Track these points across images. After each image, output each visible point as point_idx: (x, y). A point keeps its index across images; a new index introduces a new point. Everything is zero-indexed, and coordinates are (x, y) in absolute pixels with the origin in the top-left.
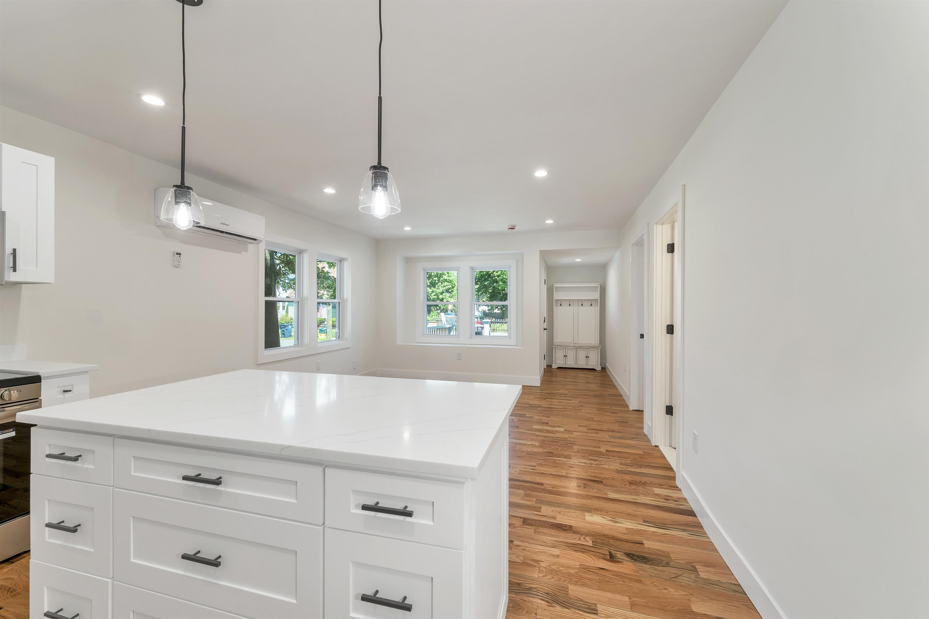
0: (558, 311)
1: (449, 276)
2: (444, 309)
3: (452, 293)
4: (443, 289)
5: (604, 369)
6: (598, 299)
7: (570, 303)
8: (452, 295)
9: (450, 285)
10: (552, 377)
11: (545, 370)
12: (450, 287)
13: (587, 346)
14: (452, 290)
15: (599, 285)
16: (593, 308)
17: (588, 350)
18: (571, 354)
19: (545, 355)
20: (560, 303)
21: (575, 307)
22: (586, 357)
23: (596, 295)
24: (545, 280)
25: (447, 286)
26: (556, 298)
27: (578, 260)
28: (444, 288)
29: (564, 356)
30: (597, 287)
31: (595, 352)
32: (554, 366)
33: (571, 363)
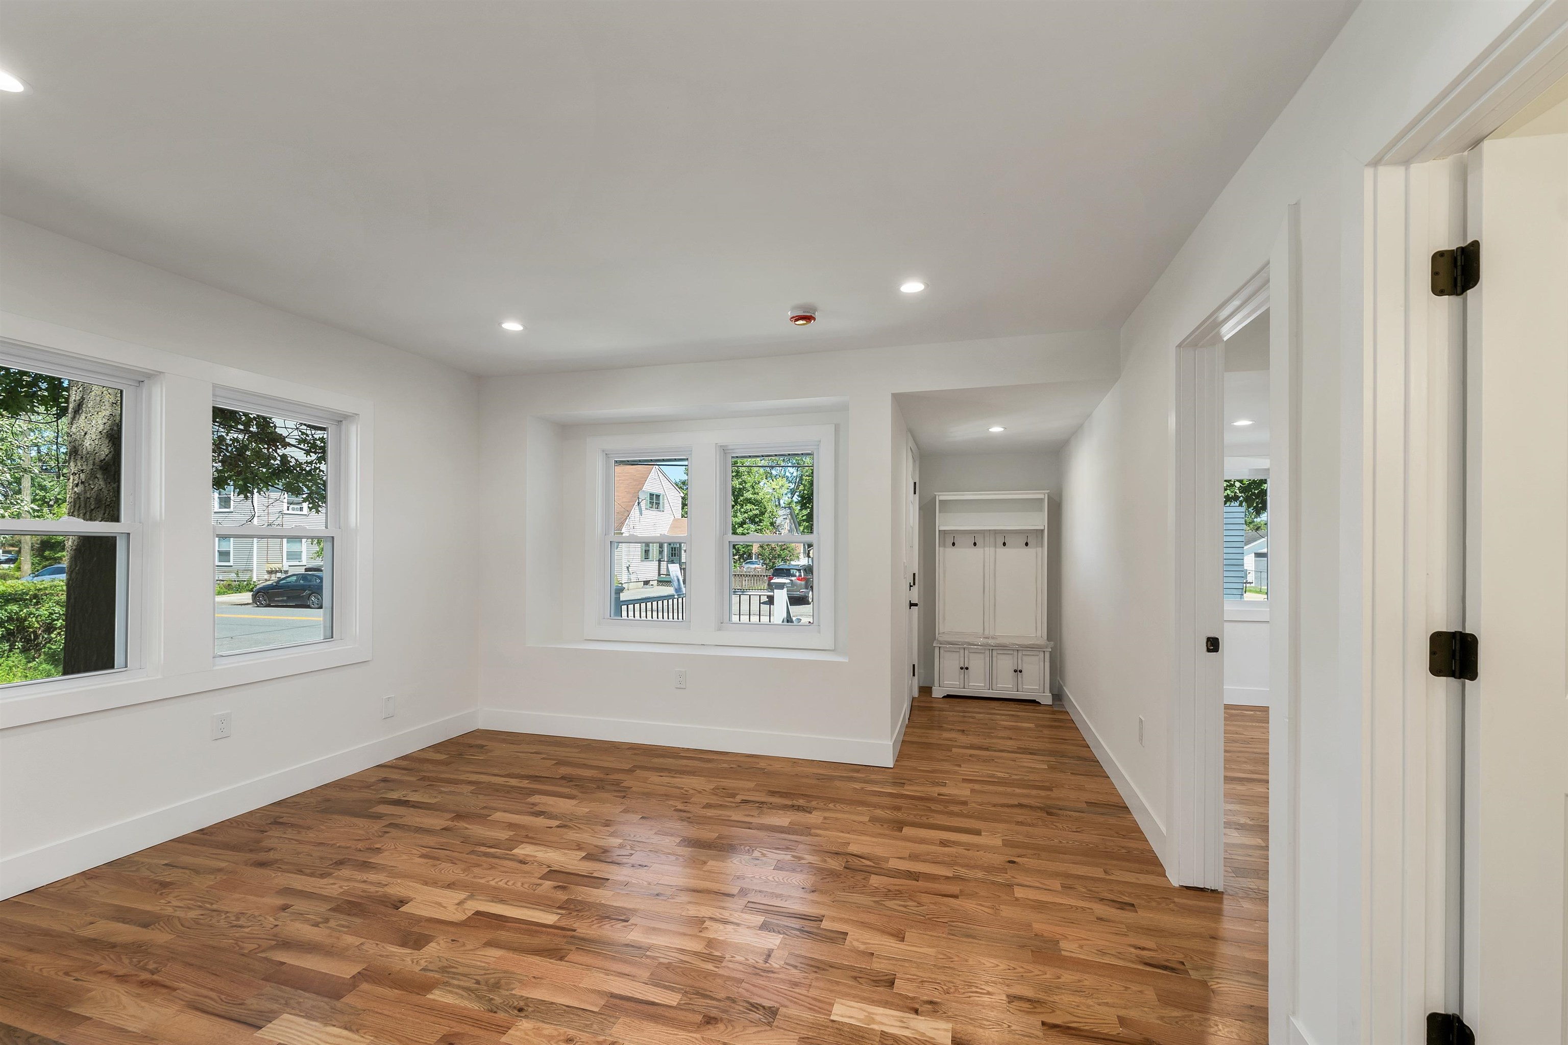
0: (948, 558)
1: (755, 493)
2: (744, 553)
3: (762, 524)
4: (743, 516)
5: (1058, 696)
6: (1042, 531)
7: (975, 539)
8: (759, 527)
9: (757, 509)
10: (932, 728)
11: (915, 704)
12: (757, 512)
13: (1017, 644)
14: (760, 519)
15: (1046, 495)
16: (1030, 552)
17: (1020, 654)
18: (977, 664)
19: (914, 665)
20: (953, 539)
21: (987, 549)
22: (1015, 671)
23: (1039, 521)
24: (915, 483)
25: (751, 510)
26: (942, 528)
27: (996, 429)
28: (746, 515)
29: (962, 668)
30: (1042, 500)
31: (1037, 658)
32: (938, 693)
33: (977, 686)
